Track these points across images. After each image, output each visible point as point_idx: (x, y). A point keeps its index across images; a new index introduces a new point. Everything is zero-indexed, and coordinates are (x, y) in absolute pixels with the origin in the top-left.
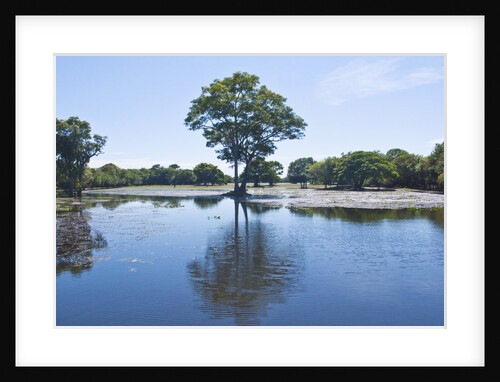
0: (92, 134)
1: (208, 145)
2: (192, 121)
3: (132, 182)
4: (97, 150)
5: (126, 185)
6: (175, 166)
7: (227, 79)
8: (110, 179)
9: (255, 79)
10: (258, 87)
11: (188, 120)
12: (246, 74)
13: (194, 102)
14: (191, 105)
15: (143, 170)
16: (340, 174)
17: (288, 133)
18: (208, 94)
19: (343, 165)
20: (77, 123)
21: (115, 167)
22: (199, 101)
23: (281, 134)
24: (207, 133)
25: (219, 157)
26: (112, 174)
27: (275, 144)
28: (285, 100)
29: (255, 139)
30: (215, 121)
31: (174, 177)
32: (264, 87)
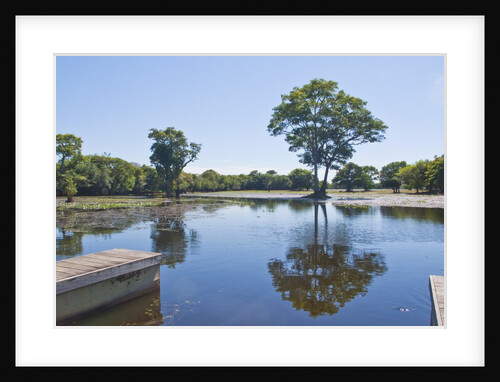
0: (189, 142)
1: (291, 149)
2: (275, 128)
3: (231, 187)
4: (193, 156)
5: (225, 190)
6: (272, 172)
7: (305, 86)
8: (210, 184)
9: (332, 85)
10: (336, 92)
11: (271, 126)
12: (322, 80)
13: (275, 109)
14: (273, 112)
15: (241, 176)
16: (431, 177)
17: (368, 136)
18: (288, 102)
19: (434, 168)
20: (173, 132)
21: (215, 173)
22: (280, 108)
23: (361, 137)
24: (289, 139)
25: (300, 161)
26: (211, 179)
27: (354, 147)
28: (365, 104)
29: (336, 143)
30: (295, 127)
31: (270, 183)
32: (342, 92)
